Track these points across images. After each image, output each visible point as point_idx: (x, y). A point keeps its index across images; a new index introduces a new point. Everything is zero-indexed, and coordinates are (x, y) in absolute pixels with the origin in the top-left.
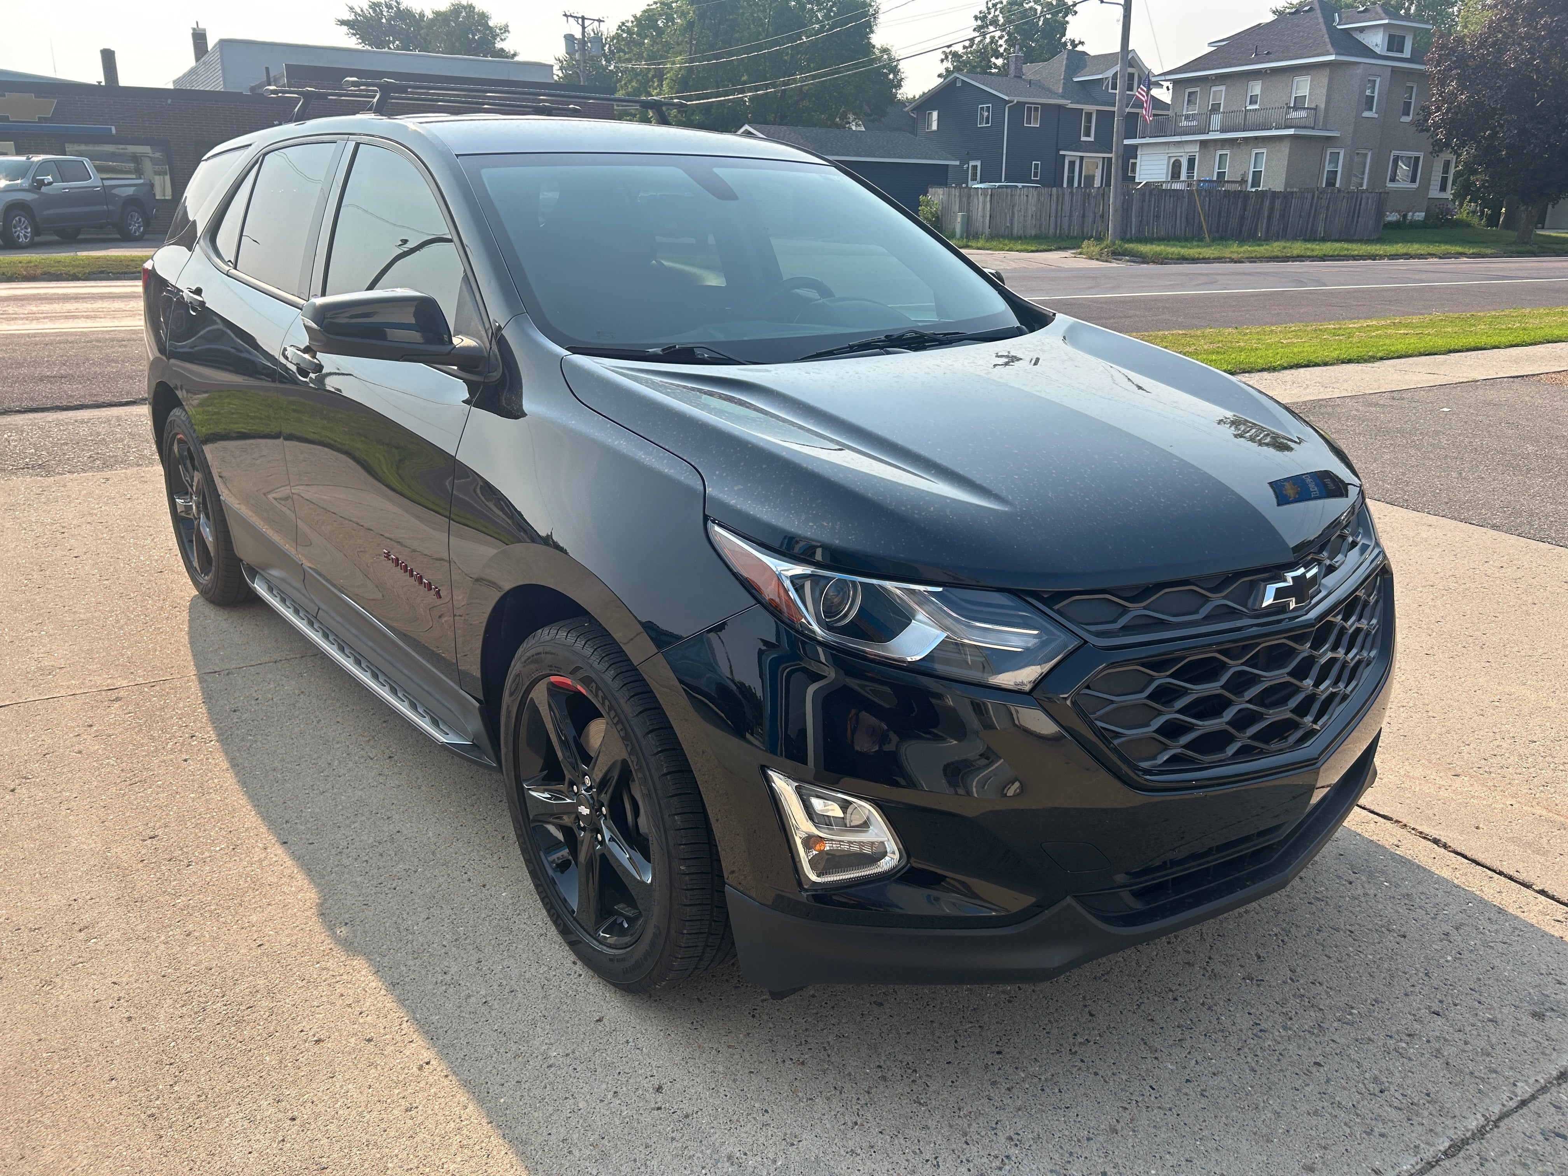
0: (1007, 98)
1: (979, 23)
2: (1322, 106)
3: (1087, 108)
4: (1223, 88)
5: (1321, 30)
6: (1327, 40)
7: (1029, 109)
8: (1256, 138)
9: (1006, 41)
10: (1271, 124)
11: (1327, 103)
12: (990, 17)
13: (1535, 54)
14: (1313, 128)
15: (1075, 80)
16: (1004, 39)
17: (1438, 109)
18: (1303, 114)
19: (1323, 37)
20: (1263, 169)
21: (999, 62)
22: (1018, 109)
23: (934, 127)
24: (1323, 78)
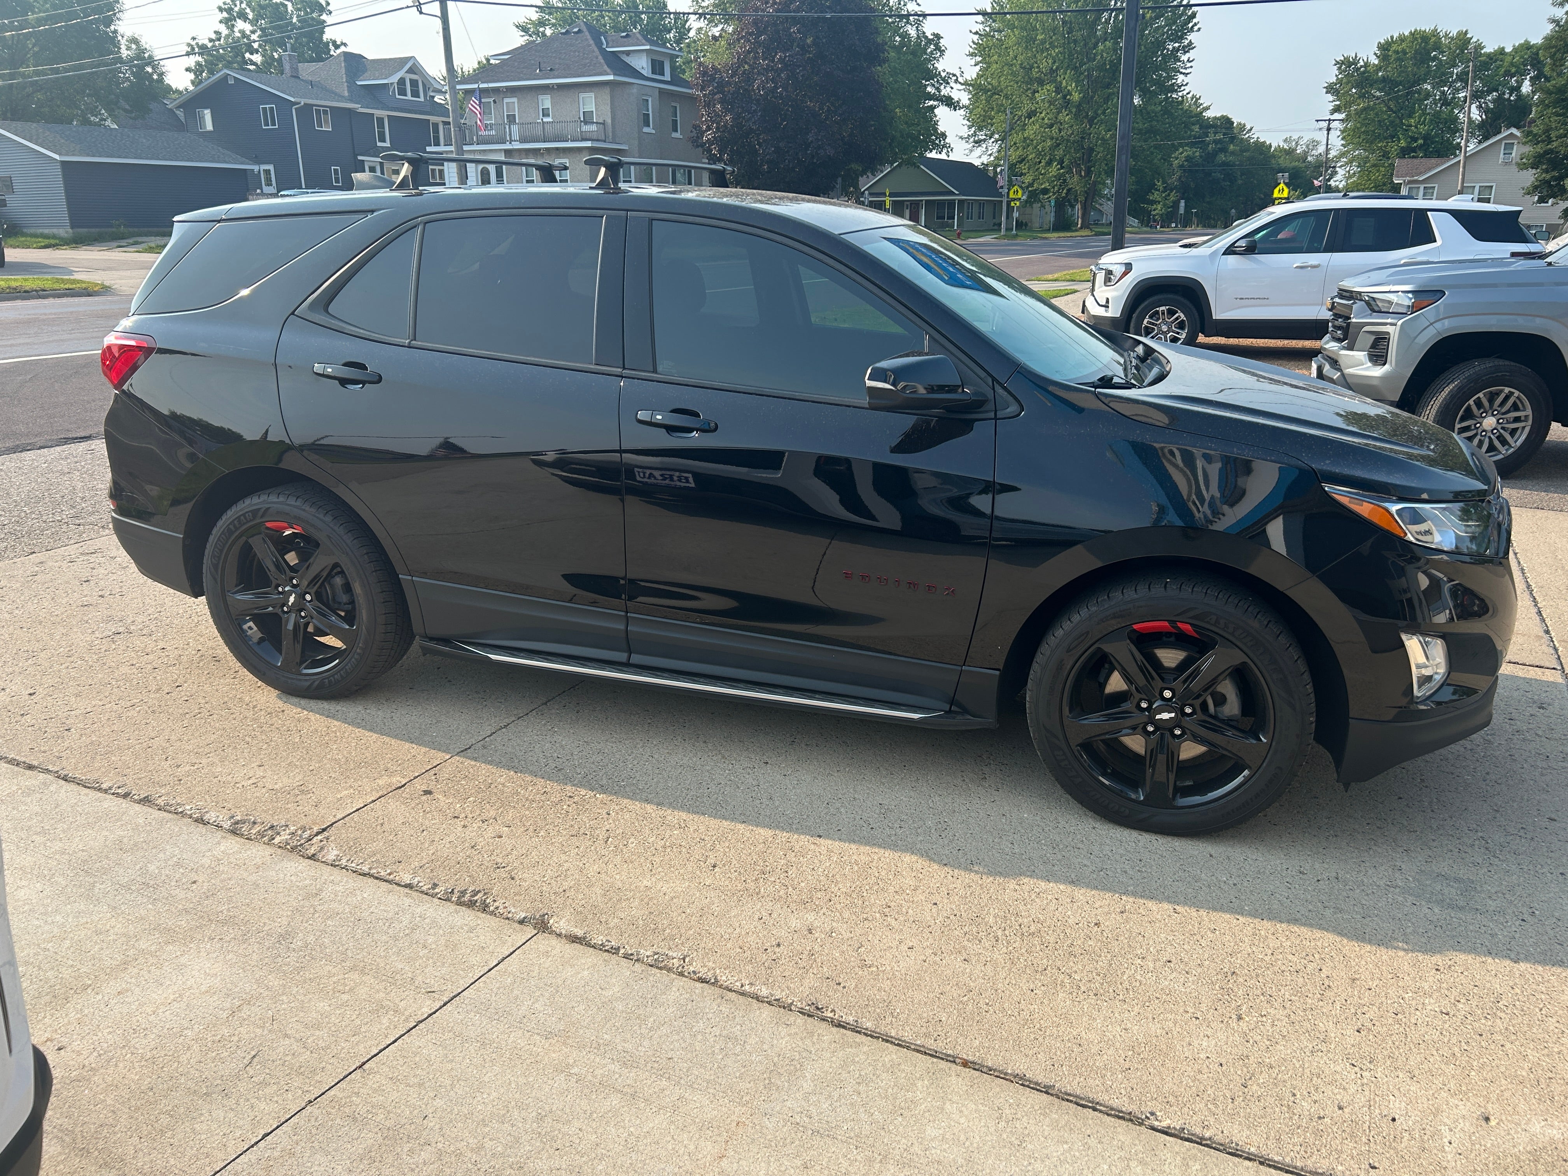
0: (292, 99)
1: (225, 15)
2: (609, 121)
3: (378, 113)
4: (515, 100)
5: (594, 51)
6: (602, 61)
7: (318, 111)
8: (557, 149)
9: (259, 36)
10: (567, 136)
11: (613, 119)
12: (236, 9)
13: (777, 84)
14: (605, 141)
15: (359, 83)
16: (257, 34)
17: (709, 128)
18: (594, 128)
19: (597, 58)
20: (568, 178)
21: (257, 58)
22: (306, 111)
23: (209, 127)
24: (606, 94)
